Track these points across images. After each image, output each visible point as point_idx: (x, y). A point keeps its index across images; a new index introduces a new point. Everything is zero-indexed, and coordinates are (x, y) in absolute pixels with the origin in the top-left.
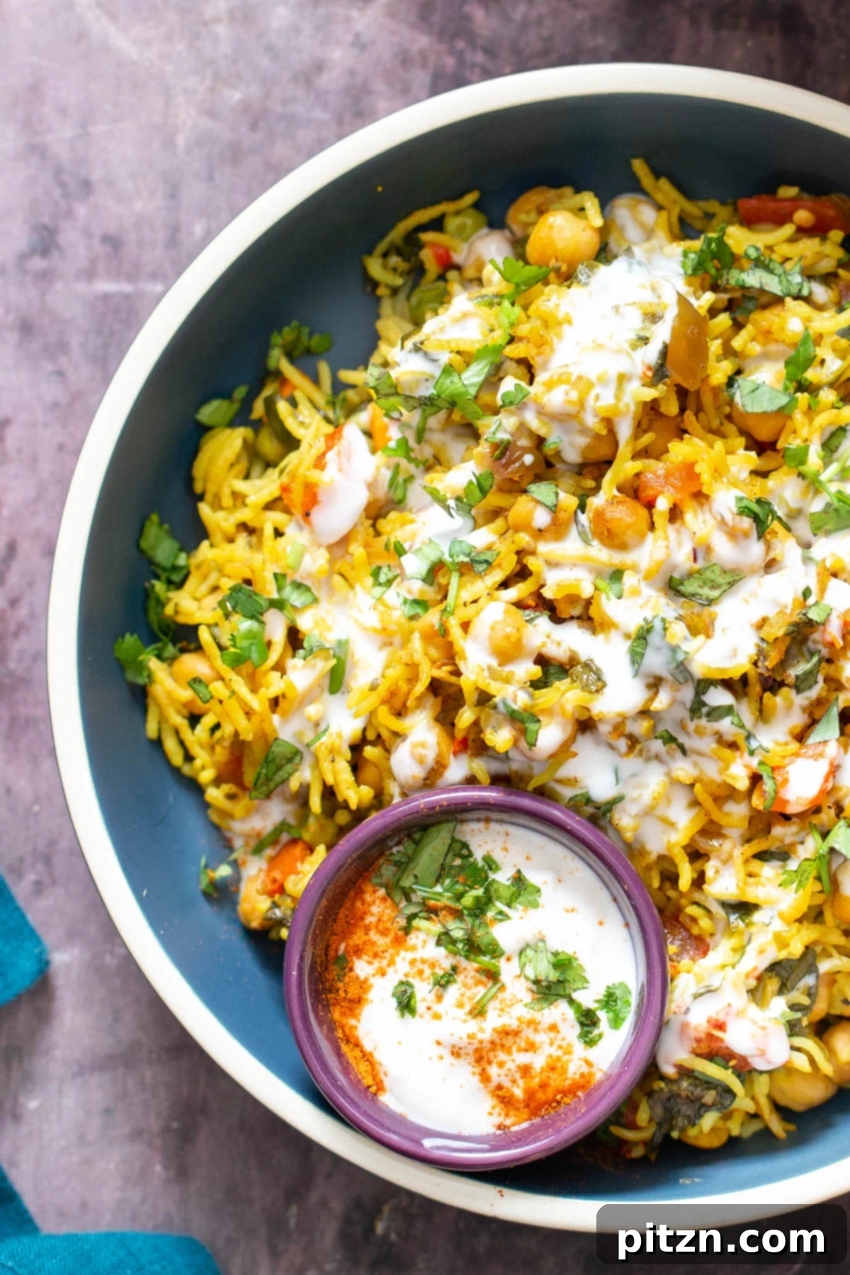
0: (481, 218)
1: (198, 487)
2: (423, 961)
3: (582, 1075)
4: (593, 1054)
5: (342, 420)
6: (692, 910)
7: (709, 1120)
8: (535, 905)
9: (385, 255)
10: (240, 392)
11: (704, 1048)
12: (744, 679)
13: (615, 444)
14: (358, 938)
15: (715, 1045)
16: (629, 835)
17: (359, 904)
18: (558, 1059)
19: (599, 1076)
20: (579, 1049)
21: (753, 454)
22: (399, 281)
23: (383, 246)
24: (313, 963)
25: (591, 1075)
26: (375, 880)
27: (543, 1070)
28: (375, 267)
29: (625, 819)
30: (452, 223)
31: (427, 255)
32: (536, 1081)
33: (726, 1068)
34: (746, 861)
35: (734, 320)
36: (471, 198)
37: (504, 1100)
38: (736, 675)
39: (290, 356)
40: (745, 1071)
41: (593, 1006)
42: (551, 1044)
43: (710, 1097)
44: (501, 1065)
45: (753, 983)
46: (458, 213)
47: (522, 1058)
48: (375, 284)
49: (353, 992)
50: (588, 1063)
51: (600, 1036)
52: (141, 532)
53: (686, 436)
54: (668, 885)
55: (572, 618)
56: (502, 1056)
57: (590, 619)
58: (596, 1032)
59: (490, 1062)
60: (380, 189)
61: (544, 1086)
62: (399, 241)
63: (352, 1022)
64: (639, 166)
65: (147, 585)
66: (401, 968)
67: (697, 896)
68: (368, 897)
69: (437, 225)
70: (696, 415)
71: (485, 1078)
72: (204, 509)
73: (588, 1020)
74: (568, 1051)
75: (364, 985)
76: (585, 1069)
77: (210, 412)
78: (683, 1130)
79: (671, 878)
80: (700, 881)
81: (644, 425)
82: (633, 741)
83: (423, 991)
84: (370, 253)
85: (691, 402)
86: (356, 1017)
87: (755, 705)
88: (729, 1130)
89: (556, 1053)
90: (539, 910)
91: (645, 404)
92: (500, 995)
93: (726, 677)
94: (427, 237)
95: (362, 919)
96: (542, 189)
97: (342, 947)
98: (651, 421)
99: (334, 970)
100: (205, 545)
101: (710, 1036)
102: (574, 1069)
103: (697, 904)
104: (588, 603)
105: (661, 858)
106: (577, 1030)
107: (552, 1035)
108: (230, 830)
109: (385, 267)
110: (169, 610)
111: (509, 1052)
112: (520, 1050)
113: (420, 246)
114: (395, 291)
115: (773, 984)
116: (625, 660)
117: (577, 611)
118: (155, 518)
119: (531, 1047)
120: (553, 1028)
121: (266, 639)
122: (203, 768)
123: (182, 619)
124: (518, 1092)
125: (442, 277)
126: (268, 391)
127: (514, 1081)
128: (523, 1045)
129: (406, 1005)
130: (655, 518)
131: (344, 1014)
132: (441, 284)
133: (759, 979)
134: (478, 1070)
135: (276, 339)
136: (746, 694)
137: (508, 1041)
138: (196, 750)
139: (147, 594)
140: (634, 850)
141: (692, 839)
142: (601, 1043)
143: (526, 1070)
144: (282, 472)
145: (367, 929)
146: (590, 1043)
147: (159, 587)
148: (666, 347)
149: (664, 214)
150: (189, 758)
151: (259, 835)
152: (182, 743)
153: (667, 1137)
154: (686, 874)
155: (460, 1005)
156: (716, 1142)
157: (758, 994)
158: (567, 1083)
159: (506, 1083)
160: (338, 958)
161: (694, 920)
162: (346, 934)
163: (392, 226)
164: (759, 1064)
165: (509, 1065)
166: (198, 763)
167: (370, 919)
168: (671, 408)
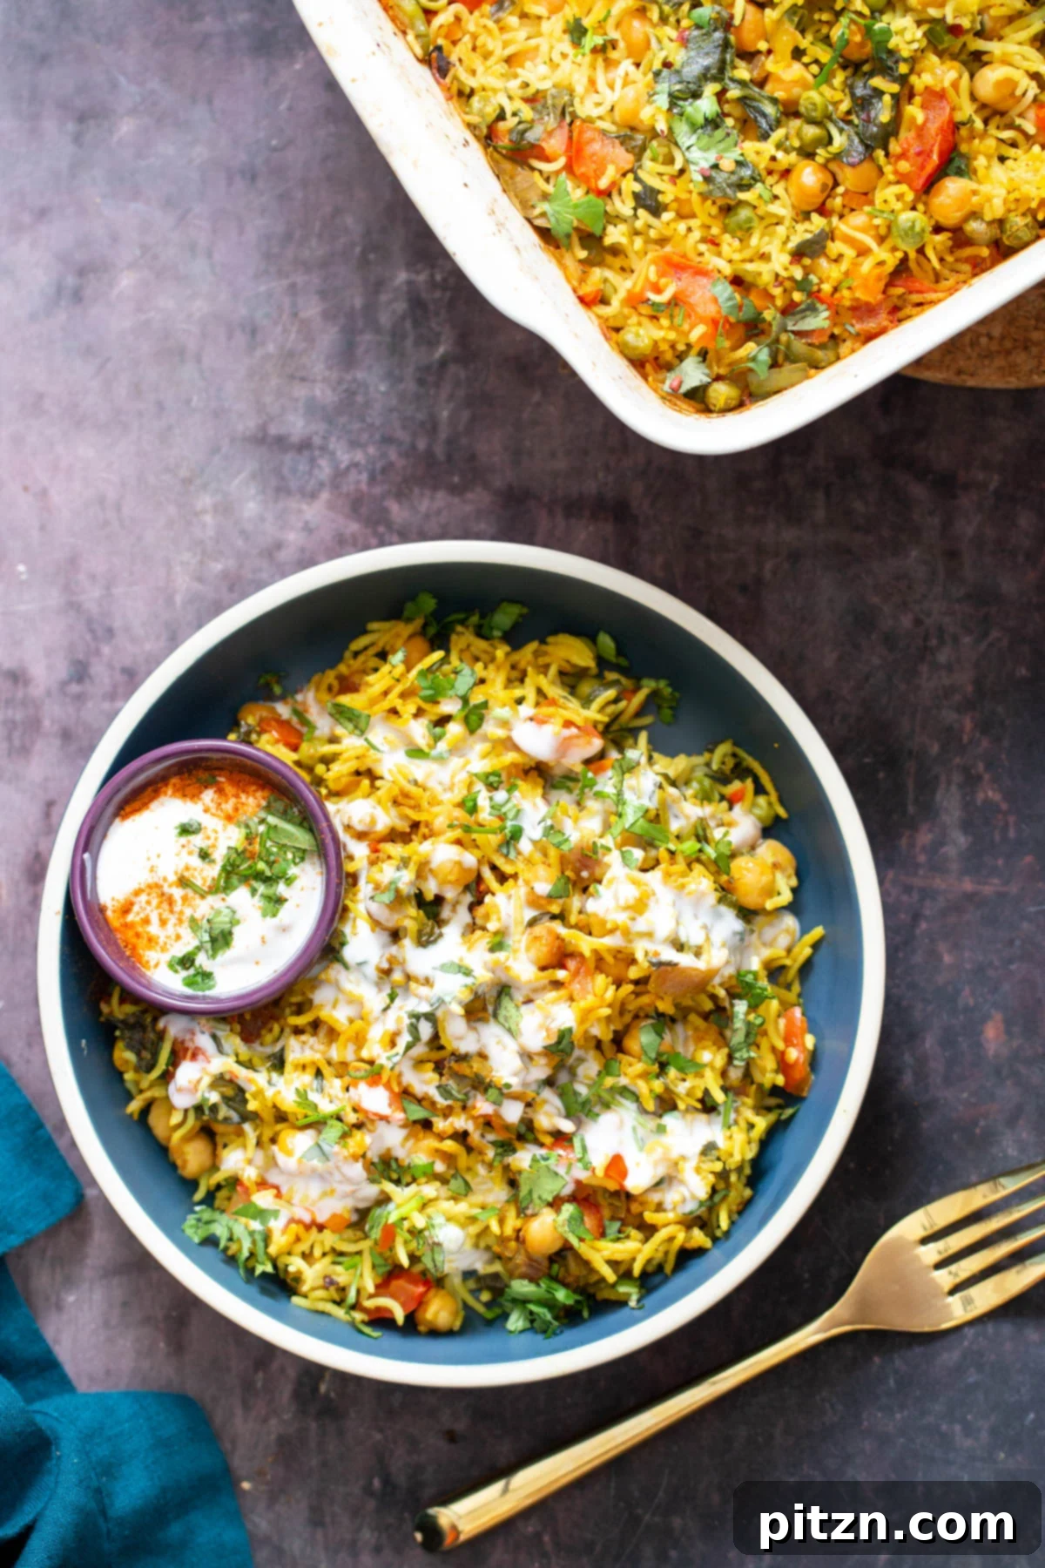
0: (768, 823)
1: (550, 639)
2: (216, 839)
3: (148, 962)
4: (164, 968)
5: (610, 736)
6: (276, 1028)
7: (130, 1056)
8: (264, 915)
9: (734, 755)
10: (623, 662)
11: (178, 1047)
12: (441, 1048)
13: (602, 936)
14: (229, 789)
15: (181, 1054)
16: (323, 976)
17: (254, 788)
18: (157, 943)
19: (148, 973)
20: (166, 957)
21: (611, 1036)
22: (715, 766)
23: (742, 753)
24: (207, 759)
25: (148, 968)
26: (272, 798)
27: (148, 933)
28: (724, 749)
29: (335, 971)
30: (762, 800)
31: (736, 785)
32: (140, 929)
33: (167, 1065)
34: (313, 1063)
35: (710, 1013)
36: (782, 813)
37: (126, 909)
38: (443, 1041)
39: (654, 695)
40: (167, 1077)
41: (197, 963)
42: (168, 937)
43: (146, 1055)
44: (148, 903)
45: (227, 1077)
46: (770, 804)
47: (154, 918)
48: (711, 751)
49: (189, 790)
50: (157, 965)
51: (176, 971)
52: (512, 601)
53: (614, 987)
54: (294, 1008)
55: (474, 918)
56: (155, 902)
57: (473, 931)
58: (179, 968)
59: (149, 894)
60: (776, 745)
61: (138, 935)
62: (745, 764)
63: (170, 792)
64: (818, 932)
65: (477, 611)
66: (211, 823)
67: (287, 1030)
68: (259, 794)
69: (759, 790)
70: (633, 992)
71: (137, 893)
72: (534, 645)
73: (186, 961)
74: (164, 949)
75: (195, 797)
76: (152, 963)
77: (606, 642)
78: (122, 1038)
79: (300, 1009)
80: (298, 1031)
81: (619, 956)
82: (387, 973)
83: (197, 841)
84: (736, 744)
85: (640, 988)
86: (173, 795)
87: (425, 1057)
88: (127, 1071)
89: (162, 940)
90: (261, 918)
91: (633, 954)
92: (197, 896)
93: (441, 1034)
94: (749, 783)
95: (244, 791)
96: (794, 863)
97: (222, 779)
98: (623, 960)
99: (204, 776)
100: (507, 648)
101: (186, 1050)
102: (151, 956)
103: (282, 1031)
104: (484, 929)
105: (310, 1002)
106: (180, 954)
107: (173, 937)
108: (308, 690)
109: (725, 755)
110: (459, 628)
111: (158, 907)
112: (160, 915)
113: (742, 778)
114: (708, 765)
115: (230, 1092)
116: (445, 960)
117: (479, 922)
118: (525, 611)
119: (163, 922)
120: (178, 937)
121: (440, 699)
122: (349, 666)
123: (454, 637)
124: (130, 918)
125: (723, 798)
126: (624, 681)
127: (138, 914)
128: (164, 916)
129: (185, 830)
130: (550, 971)
131: (174, 785)
132: (717, 797)
133: (231, 1081)
134: (143, 886)
135: (662, 684)
136: (431, 1049)
137: (165, 906)
138: (361, 658)
139: (469, 610)
140: (315, 983)
141: (325, 1023)
142: (171, 973)
143: (146, 921)
144: (565, 698)
145: (237, 796)
146: (171, 966)
147: (475, 619)
148: (676, 965)
149: (783, 953)
150: (356, 654)
151: (306, 711)
152: (366, 648)
153: (115, 1028)
154: (300, 1021)
155: (187, 868)
156: (117, 1062)
157: (221, 1082)
158: (141, 952)
159: (136, 908)
160: (214, 777)
161: (271, 1030)
162: (230, 780)
163: (756, 757)
164: (172, 1088)
165: (149, 908)
166: (352, 662)
167: (243, 797)
168: (633, 973)
